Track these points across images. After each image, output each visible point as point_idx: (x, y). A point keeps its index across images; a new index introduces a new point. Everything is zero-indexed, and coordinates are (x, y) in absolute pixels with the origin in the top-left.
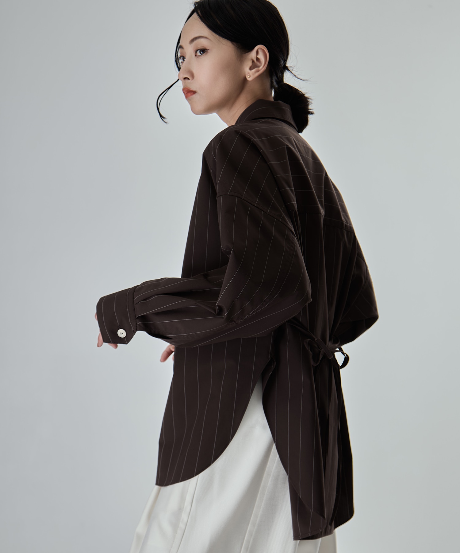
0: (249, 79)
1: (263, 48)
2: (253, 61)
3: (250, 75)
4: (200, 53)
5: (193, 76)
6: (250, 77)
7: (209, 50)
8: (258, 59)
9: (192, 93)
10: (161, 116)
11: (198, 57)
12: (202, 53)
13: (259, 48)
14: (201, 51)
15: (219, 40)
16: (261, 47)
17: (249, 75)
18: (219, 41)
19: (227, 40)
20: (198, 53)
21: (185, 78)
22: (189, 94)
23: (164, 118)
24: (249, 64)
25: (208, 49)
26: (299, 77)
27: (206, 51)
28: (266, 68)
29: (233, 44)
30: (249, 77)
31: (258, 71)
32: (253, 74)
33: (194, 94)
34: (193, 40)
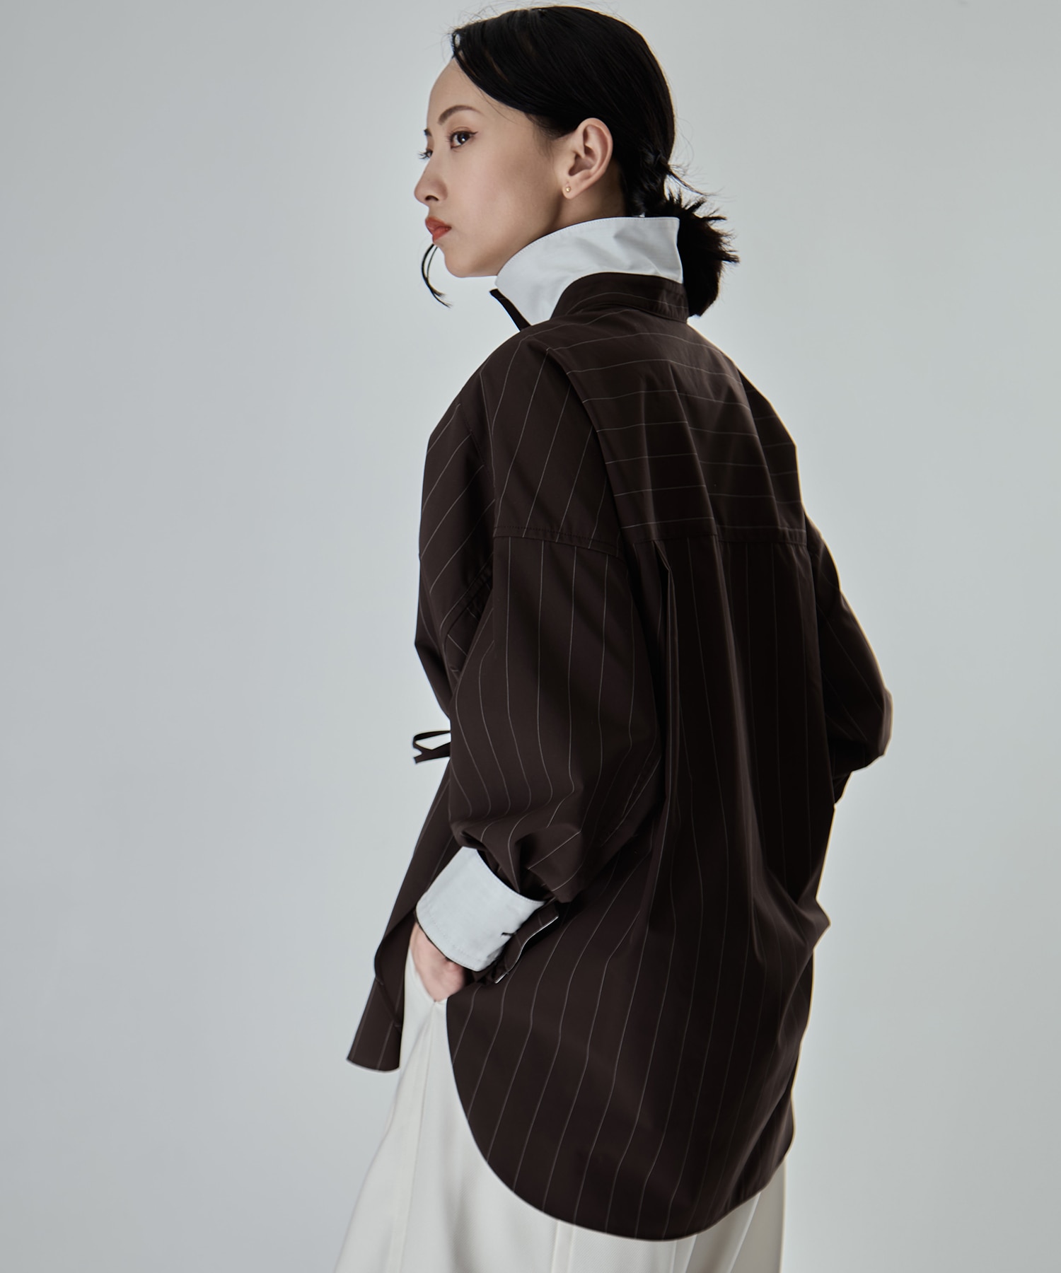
0: (568, 195)
1: (597, 126)
2: (577, 156)
3: (569, 187)
4: (460, 140)
5: (443, 190)
6: (570, 190)
7: (477, 134)
8: (588, 151)
9: (444, 229)
11: (458, 149)
12: (463, 140)
13: (588, 126)
14: (462, 136)
15: (498, 112)
16: (593, 124)
17: (567, 186)
19: (516, 110)
20: (457, 143)
21: (428, 198)
22: (439, 231)
24: (568, 161)
25: (474, 131)
27: (470, 135)
28: (604, 171)
29: (530, 119)
30: (568, 190)
31: (588, 177)
32: (577, 185)
33: (446, 231)
34: (444, 116)
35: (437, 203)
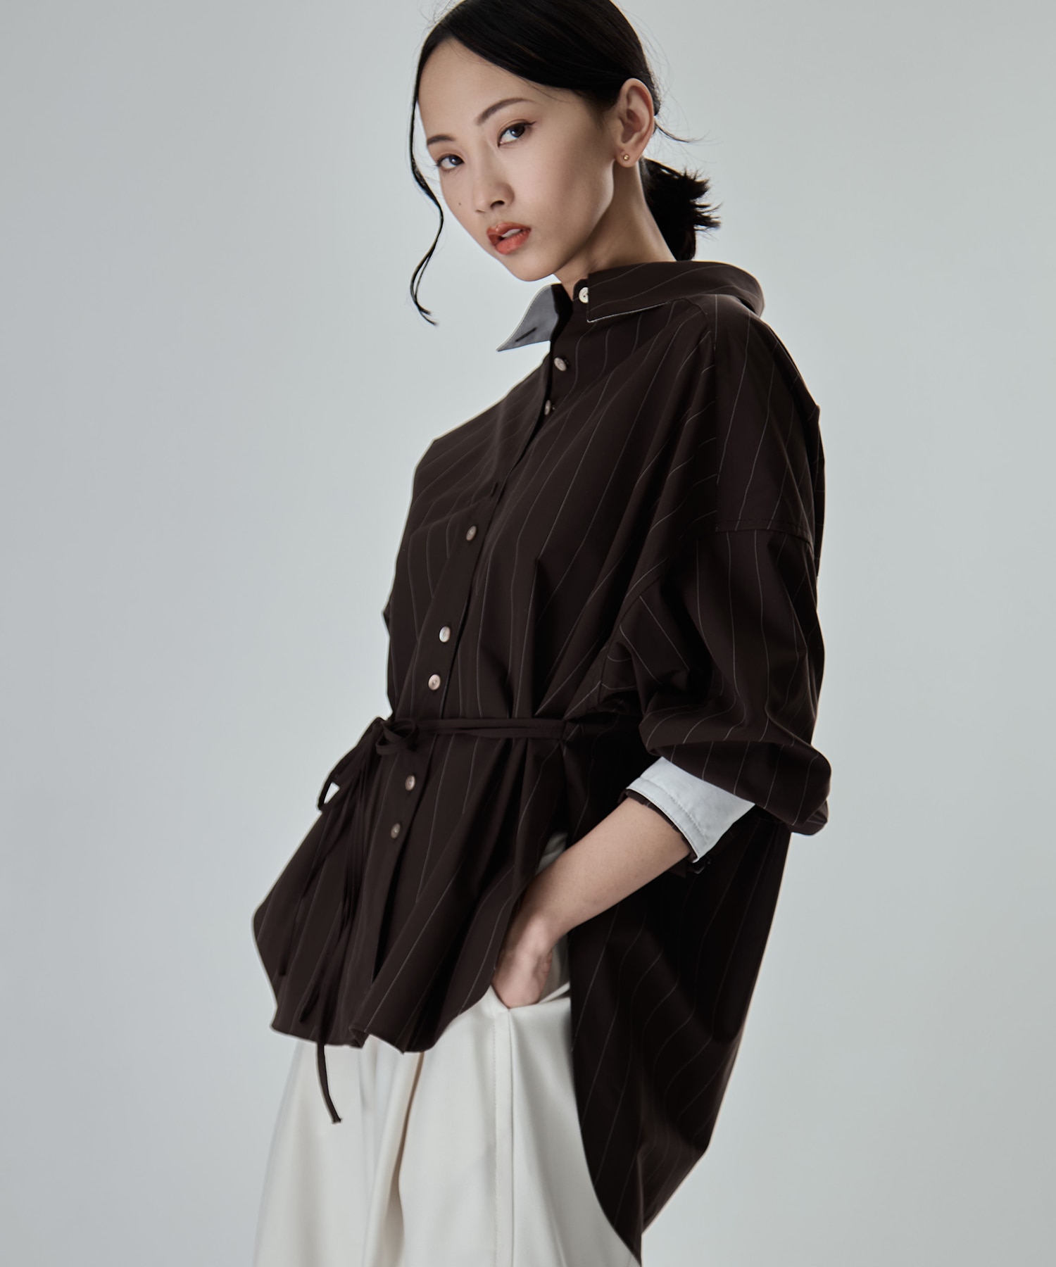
0: (627, 163)
1: (637, 85)
3: (628, 155)
6: (628, 158)
7: (534, 124)
8: (630, 114)
10: (421, 309)
11: (507, 146)
13: (631, 88)
14: (514, 131)
15: (547, 95)
16: (633, 84)
17: (623, 154)
18: (549, 96)
21: (493, 204)
23: (427, 312)
26: (677, 136)
27: (528, 126)
30: (625, 158)
31: (641, 140)
32: (634, 150)
34: (486, 115)
35: (503, 207)
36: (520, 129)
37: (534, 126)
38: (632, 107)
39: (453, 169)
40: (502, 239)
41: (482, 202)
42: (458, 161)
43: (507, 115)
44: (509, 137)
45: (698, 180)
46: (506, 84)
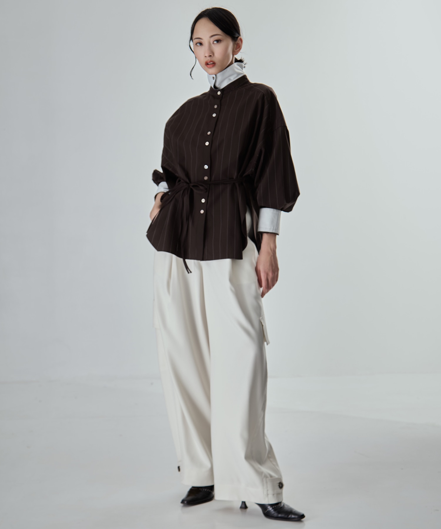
5: (213, 54)
11: (215, 44)
34: (212, 36)
35: (211, 57)
36: (218, 41)
37: (222, 41)
38: (239, 43)
39: (199, 46)
40: (208, 64)
41: (207, 55)
42: (201, 44)
43: (216, 38)
44: (215, 42)
45: (243, 60)
46: (218, 31)
